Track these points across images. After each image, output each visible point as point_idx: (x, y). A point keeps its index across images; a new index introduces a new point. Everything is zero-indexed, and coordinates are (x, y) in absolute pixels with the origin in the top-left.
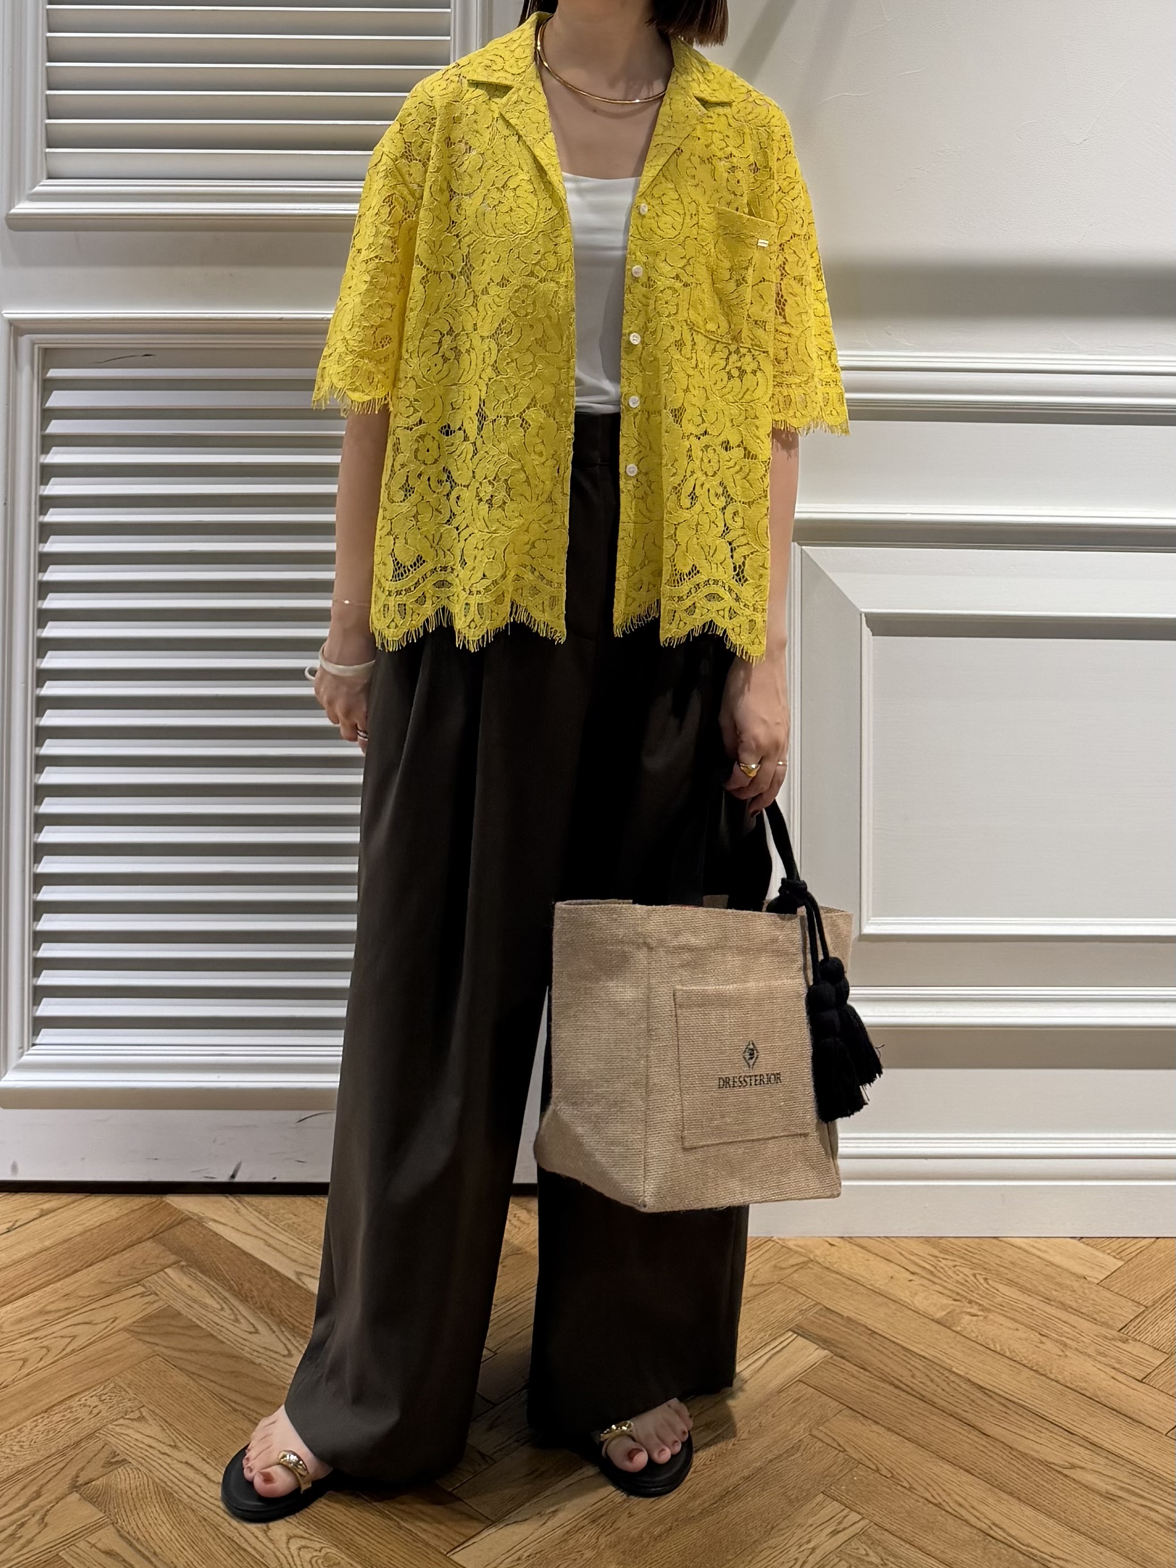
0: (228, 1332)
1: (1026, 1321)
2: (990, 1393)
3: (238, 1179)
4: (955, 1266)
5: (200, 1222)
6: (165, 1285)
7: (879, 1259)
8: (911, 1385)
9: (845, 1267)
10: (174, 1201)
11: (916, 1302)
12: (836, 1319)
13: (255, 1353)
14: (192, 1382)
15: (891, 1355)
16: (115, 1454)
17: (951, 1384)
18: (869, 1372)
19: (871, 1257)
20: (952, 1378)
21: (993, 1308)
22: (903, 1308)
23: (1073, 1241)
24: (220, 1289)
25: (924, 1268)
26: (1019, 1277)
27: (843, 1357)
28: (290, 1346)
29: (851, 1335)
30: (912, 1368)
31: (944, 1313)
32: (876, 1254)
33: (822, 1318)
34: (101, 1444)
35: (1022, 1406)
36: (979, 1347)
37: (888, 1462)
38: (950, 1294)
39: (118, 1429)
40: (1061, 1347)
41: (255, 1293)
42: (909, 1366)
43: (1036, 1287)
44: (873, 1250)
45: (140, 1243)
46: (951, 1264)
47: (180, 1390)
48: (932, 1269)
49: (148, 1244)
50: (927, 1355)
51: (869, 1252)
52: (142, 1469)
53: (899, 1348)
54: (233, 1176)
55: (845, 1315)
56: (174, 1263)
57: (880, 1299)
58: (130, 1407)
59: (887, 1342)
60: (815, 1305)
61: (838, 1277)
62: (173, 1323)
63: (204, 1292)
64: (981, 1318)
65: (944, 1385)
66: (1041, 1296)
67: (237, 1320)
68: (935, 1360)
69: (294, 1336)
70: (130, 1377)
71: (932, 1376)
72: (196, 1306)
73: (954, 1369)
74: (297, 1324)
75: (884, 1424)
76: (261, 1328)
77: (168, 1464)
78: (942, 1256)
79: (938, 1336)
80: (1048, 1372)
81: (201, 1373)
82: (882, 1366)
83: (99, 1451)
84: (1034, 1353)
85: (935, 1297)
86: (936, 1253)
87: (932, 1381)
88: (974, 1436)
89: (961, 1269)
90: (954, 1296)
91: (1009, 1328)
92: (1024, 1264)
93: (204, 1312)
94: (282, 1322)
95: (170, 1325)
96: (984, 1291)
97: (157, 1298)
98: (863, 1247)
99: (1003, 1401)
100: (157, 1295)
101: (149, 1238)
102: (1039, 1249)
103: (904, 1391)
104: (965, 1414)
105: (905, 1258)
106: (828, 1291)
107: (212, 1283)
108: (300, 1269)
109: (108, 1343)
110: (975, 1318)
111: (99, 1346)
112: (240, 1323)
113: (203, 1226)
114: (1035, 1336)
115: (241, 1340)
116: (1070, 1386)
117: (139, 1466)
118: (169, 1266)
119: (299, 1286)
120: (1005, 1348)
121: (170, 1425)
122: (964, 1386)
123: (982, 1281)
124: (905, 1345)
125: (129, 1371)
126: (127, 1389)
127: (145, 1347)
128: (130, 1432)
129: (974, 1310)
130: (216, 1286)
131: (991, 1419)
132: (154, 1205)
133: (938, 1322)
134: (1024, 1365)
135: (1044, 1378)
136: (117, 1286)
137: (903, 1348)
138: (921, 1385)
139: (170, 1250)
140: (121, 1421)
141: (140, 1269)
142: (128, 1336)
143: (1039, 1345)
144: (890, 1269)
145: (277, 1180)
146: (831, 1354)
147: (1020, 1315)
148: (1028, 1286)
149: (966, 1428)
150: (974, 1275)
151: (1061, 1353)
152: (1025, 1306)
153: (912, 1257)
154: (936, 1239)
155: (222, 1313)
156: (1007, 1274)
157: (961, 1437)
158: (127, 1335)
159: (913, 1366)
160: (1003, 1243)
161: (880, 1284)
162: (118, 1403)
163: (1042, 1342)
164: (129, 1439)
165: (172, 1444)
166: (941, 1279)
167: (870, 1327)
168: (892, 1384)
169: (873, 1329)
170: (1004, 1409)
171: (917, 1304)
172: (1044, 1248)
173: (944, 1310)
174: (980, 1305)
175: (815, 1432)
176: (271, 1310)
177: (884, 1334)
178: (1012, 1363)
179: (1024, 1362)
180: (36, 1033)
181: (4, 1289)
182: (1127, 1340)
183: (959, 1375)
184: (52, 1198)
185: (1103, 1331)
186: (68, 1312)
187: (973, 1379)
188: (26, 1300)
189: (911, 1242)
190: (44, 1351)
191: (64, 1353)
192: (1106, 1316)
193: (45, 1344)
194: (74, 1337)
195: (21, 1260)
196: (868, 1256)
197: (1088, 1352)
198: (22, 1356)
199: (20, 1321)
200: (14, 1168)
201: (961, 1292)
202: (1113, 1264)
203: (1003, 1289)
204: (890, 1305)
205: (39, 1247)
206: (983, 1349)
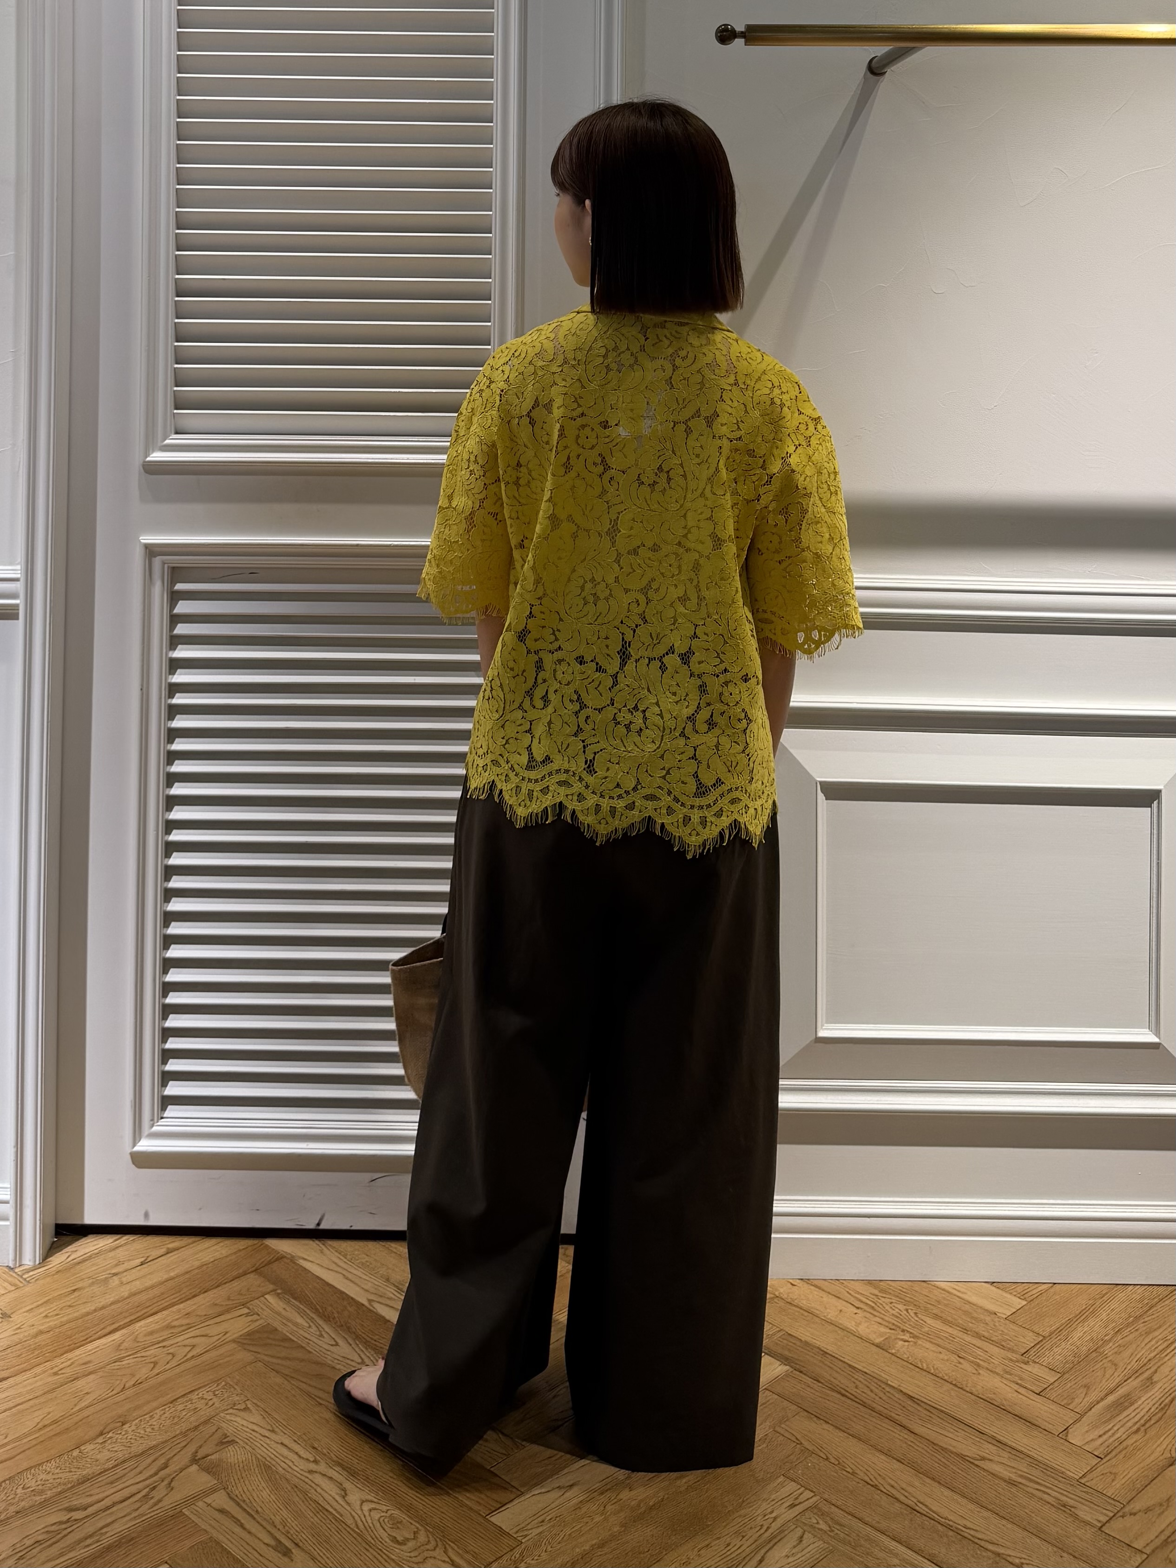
0: (314, 1344)
1: (948, 1346)
2: (918, 1402)
3: (322, 1227)
4: (891, 1303)
5: (292, 1259)
6: (264, 1308)
7: (831, 1296)
8: (854, 1393)
9: (804, 1302)
10: (274, 1243)
11: (859, 1330)
13: (336, 1361)
14: (286, 1382)
15: (839, 1370)
16: (226, 1436)
17: (887, 1394)
18: (822, 1383)
19: (824, 1295)
20: (887, 1389)
21: (921, 1336)
22: (850, 1334)
23: (986, 1285)
24: (308, 1311)
25: (867, 1304)
26: (942, 1312)
27: (801, 1372)
28: (363, 1356)
29: (808, 1355)
30: (855, 1381)
31: (882, 1339)
32: (829, 1293)
34: (214, 1429)
35: (942, 1411)
36: (910, 1366)
37: (836, 1453)
38: (887, 1324)
39: (228, 1417)
40: (975, 1367)
41: (336, 1315)
42: (853, 1379)
43: (955, 1319)
44: (825, 1289)
45: (245, 1274)
46: (888, 1301)
47: (277, 1388)
48: (873, 1305)
49: (252, 1276)
50: (867, 1371)
51: (823, 1290)
52: (247, 1447)
53: (846, 1366)
54: (318, 1224)
55: (803, 1339)
56: (271, 1291)
57: (831, 1327)
58: (238, 1400)
59: (836, 1360)
60: (779, 1331)
61: (798, 1310)
62: (271, 1336)
63: (296, 1314)
64: (911, 1343)
65: (882, 1395)
66: (958, 1326)
67: (321, 1336)
68: (874, 1375)
69: (367, 1349)
70: (238, 1377)
71: (872, 1387)
72: (289, 1324)
73: (889, 1382)
74: (368, 1339)
75: (834, 1424)
76: (340, 1342)
77: (267, 1444)
78: (881, 1294)
79: (876, 1357)
80: (964, 1386)
81: (293, 1375)
82: (832, 1379)
83: (214, 1433)
84: (953, 1371)
85: (876, 1327)
87: (872, 1391)
88: (905, 1434)
89: (895, 1305)
90: (890, 1326)
91: (934, 1352)
92: (946, 1302)
93: (295, 1328)
94: (357, 1337)
95: (269, 1338)
96: (914, 1323)
97: (258, 1318)
98: (819, 1288)
99: (928, 1407)
100: (259, 1315)
101: (252, 1272)
102: (959, 1291)
103: (849, 1398)
104: (897, 1417)
105: (852, 1296)
106: (790, 1321)
107: (301, 1306)
108: (372, 1297)
109: (222, 1351)
110: (906, 1344)
111: (213, 1354)
112: (324, 1337)
113: (295, 1263)
114: (954, 1358)
115: (324, 1351)
116: (982, 1397)
117: (245, 1445)
118: (268, 1293)
119: (370, 1310)
120: (931, 1366)
121: (269, 1414)
122: (897, 1395)
123: (913, 1315)
124: (850, 1363)
125: (237, 1373)
126: (236, 1387)
127: (249, 1354)
128: (238, 1419)
129: (906, 1337)
130: (305, 1309)
131: (919, 1421)
132: (256, 1246)
133: (877, 1346)
134: (945, 1380)
135: (961, 1390)
136: (228, 1307)
137: (850, 1366)
138: (864, 1394)
139: (269, 1281)
140: (231, 1411)
141: (245, 1295)
142: (236, 1346)
143: (957, 1365)
144: (840, 1304)
145: (352, 1228)
146: (791, 1369)
147: (942, 1341)
148: (949, 1318)
149: (899, 1428)
150: (907, 1310)
151: (975, 1371)
152: (947, 1335)
153: (857, 1295)
154: (877, 1282)
155: (310, 1330)
156: (932, 1310)
157: (894, 1434)
158: (234, 1345)
159: (856, 1379)
160: (930, 1286)
161: (832, 1315)
162: (229, 1397)
163: (960, 1363)
164: (237, 1424)
165: (271, 1429)
166: (880, 1313)
167: (823, 1349)
168: (840, 1393)
169: (825, 1350)
170: (928, 1413)
171: (861, 1332)
172: (962, 1290)
173: (882, 1336)
174: (911, 1333)
175: (778, 1429)
176: (349, 1328)
177: (834, 1354)
178: (937, 1379)
179: (946, 1378)
180: (164, 1108)
181: (139, 1309)
182: (1028, 1362)
183: (894, 1387)
184: (176, 1239)
185: (1010, 1355)
186: (189, 1326)
187: (904, 1390)
188: (156, 1318)
189: (857, 1284)
190: (170, 1357)
191: (185, 1358)
192: (1011, 1343)
193: (171, 1351)
194: (194, 1346)
195: (152, 1287)
196: (822, 1294)
197: (997, 1371)
198: (153, 1360)
199: (151, 1333)
200: (146, 1215)
201: (896, 1323)
202: (1018, 1303)
203: (930, 1321)
204: (839, 1332)
205: (166, 1277)
206: (913, 1367)
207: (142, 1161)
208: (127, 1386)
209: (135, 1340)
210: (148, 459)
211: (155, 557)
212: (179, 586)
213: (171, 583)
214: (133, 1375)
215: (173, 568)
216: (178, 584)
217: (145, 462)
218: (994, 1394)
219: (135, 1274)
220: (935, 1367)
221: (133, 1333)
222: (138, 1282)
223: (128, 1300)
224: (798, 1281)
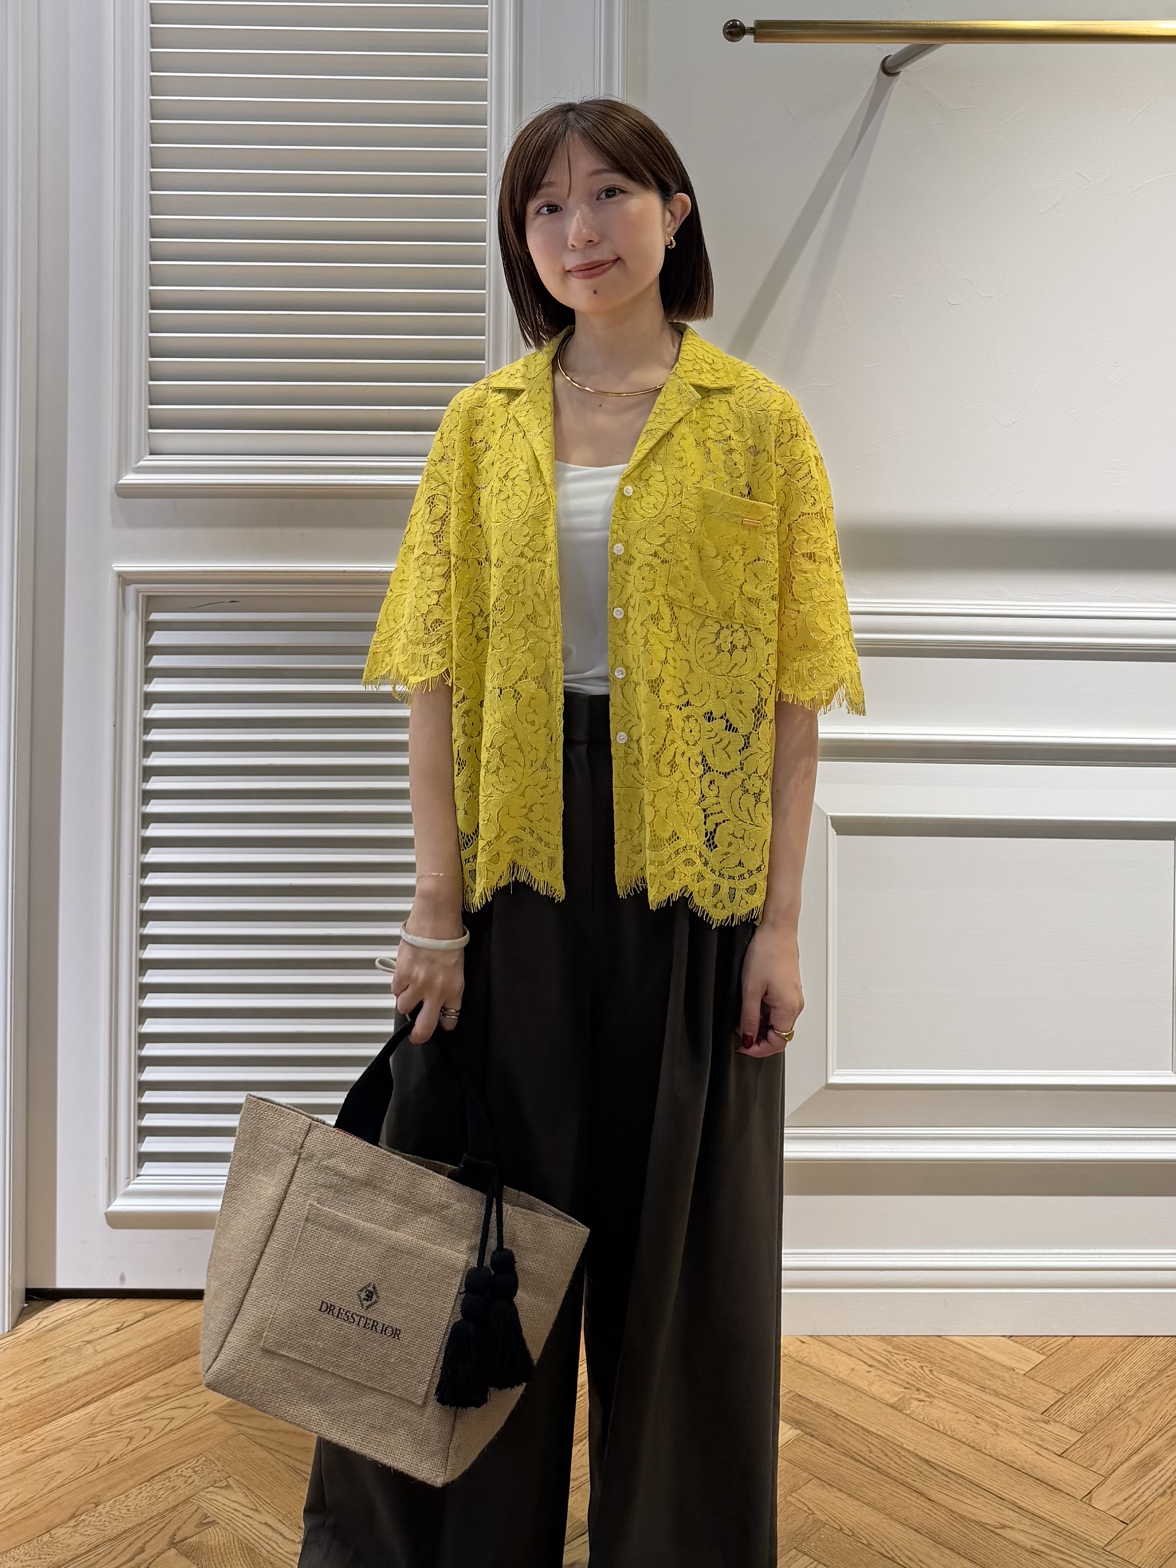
1: (965, 1405)
2: (935, 1466)
4: (905, 1360)
7: (842, 1354)
8: (868, 1458)
9: (814, 1360)
11: (873, 1389)
12: (806, 1404)
14: (271, 1457)
15: (852, 1434)
16: (206, 1517)
17: (903, 1458)
18: (834, 1448)
19: (836, 1352)
20: (903, 1453)
21: (937, 1395)
22: (862, 1394)
23: (1003, 1338)
25: (880, 1361)
26: (958, 1369)
27: (812, 1436)
29: (819, 1417)
30: (870, 1445)
31: (896, 1399)
32: (840, 1350)
33: (795, 1403)
34: (194, 1508)
35: (961, 1476)
36: (926, 1427)
37: (850, 1523)
38: (901, 1383)
39: (209, 1496)
40: (994, 1427)
42: (867, 1443)
43: (973, 1377)
44: (837, 1346)
46: (902, 1357)
47: (260, 1463)
48: (886, 1362)
50: (882, 1434)
51: (834, 1347)
52: (229, 1528)
53: (859, 1428)
55: (814, 1401)
57: (844, 1388)
58: (219, 1477)
59: (849, 1423)
60: (789, 1392)
61: (809, 1369)
64: (927, 1403)
65: (897, 1459)
66: (976, 1384)
68: (887, 1437)
71: (886, 1451)
73: (905, 1446)
75: (846, 1491)
77: (251, 1525)
78: (895, 1351)
79: (892, 1419)
80: (983, 1448)
81: (277, 1448)
82: (844, 1443)
83: (194, 1513)
84: (971, 1432)
85: (889, 1386)
86: (890, 1348)
87: (886, 1455)
88: (923, 1503)
89: (911, 1362)
90: (905, 1384)
91: (951, 1412)
92: (962, 1358)
96: (930, 1381)
98: (828, 1344)
99: (944, 1471)
102: (975, 1346)
103: (863, 1464)
104: (913, 1483)
105: (864, 1353)
106: (800, 1381)
109: (200, 1424)
110: (922, 1403)
111: (193, 1427)
114: (971, 1418)
116: (1001, 1459)
117: (227, 1527)
120: (947, 1427)
121: (253, 1493)
122: (913, 1459)
123: (928, 1373)
124: (864, 1425)
125: (218, 1447)
126: (216, 1462)
127: (230, 1427)
128: (219, 1498)
129: (922, 1396)
131: (936, 1487)
133: (892, 1406)
134: (963, 1442)
135: (980, 1453)
137: (862, 1428)
138: (878, 1459)
140: (211, 1489)
143: (976, 1425)
144: (852, 1363)
146: (802, 1433)
147: (959, 1400)
148: (966, 1376)
149: (915, 1494)
150: (922, 1367)
151: (993, 1432)
152: (963, 1393)
153: (869, 1352)
154: (890, 1338)
156: (948, 1366)
157: (911, 1502)
158: (215, 1417)
159: (870, 1443)
160: (946, 1341)
161: (843, 1373)
162: (209, 1474)
163: (978, 1423)
164: (218, 1504)
165: (254, 1507)
166: (894, 1371)
167: (834, 1410)
168: (852, 1458)
169: (837, 1412)
170: (946, 1478)
171: (874, 1392)
172: (979, 1345)
173: (896, 1396)
174: (926, 1392)
175: (789, 1499)
177: (846, 1417)
178: (953, 1441)
179: (963, 1440)
180: (140, 1164)
181: (114, 1379)
182: (1049, 1421)
183: (909, 1451)
184: (154, 1303)
185: (1030, 1414)
186: (168, 1397)
187: (920, 1454)
188: (133, 1388)
189: (869, 1339)
190: (147, 1430)
191: (164, 1432)
192: (1030, 1401)
193: (148, 1424)
194: (172, 1419)
195: (128, 1356)
196: (833, 1351)
197: (1017, 1431)
198: (129, 1435)
199: (127, 1405)
200: (122, 1278)
201: (910, 1381)
202: (1038, 1358)
203: (945, 1379)
204: (852, 1392)
205: (143, 1343)
206: (929, 1429)
207: (117, 1221)
208: (101, 1463)
209: (110, 1413)
210: (121, 482)
211: (129, 585)
212: (155, 616)
213: (146, 613)
214: (108, 1452)
215: (149, 597)
216: (153, 614)
217: (117, 484)
218: (1014, 1456)
219: (111, 1340)
220: (953, 1428)
221: (108, 1406)
222: (113, 1351)
223: (103, 1370)
224: (809, 1338)
